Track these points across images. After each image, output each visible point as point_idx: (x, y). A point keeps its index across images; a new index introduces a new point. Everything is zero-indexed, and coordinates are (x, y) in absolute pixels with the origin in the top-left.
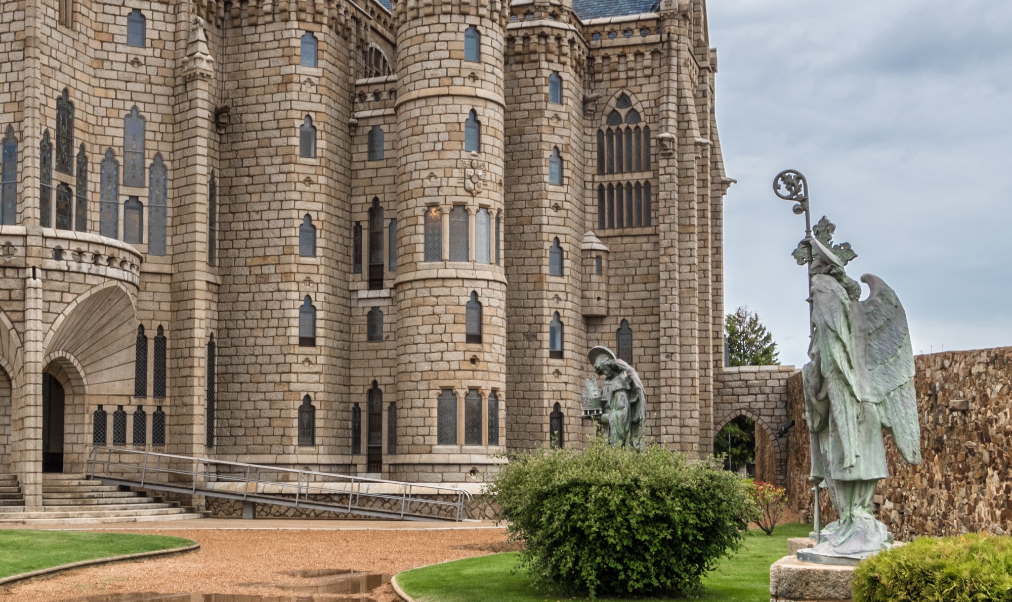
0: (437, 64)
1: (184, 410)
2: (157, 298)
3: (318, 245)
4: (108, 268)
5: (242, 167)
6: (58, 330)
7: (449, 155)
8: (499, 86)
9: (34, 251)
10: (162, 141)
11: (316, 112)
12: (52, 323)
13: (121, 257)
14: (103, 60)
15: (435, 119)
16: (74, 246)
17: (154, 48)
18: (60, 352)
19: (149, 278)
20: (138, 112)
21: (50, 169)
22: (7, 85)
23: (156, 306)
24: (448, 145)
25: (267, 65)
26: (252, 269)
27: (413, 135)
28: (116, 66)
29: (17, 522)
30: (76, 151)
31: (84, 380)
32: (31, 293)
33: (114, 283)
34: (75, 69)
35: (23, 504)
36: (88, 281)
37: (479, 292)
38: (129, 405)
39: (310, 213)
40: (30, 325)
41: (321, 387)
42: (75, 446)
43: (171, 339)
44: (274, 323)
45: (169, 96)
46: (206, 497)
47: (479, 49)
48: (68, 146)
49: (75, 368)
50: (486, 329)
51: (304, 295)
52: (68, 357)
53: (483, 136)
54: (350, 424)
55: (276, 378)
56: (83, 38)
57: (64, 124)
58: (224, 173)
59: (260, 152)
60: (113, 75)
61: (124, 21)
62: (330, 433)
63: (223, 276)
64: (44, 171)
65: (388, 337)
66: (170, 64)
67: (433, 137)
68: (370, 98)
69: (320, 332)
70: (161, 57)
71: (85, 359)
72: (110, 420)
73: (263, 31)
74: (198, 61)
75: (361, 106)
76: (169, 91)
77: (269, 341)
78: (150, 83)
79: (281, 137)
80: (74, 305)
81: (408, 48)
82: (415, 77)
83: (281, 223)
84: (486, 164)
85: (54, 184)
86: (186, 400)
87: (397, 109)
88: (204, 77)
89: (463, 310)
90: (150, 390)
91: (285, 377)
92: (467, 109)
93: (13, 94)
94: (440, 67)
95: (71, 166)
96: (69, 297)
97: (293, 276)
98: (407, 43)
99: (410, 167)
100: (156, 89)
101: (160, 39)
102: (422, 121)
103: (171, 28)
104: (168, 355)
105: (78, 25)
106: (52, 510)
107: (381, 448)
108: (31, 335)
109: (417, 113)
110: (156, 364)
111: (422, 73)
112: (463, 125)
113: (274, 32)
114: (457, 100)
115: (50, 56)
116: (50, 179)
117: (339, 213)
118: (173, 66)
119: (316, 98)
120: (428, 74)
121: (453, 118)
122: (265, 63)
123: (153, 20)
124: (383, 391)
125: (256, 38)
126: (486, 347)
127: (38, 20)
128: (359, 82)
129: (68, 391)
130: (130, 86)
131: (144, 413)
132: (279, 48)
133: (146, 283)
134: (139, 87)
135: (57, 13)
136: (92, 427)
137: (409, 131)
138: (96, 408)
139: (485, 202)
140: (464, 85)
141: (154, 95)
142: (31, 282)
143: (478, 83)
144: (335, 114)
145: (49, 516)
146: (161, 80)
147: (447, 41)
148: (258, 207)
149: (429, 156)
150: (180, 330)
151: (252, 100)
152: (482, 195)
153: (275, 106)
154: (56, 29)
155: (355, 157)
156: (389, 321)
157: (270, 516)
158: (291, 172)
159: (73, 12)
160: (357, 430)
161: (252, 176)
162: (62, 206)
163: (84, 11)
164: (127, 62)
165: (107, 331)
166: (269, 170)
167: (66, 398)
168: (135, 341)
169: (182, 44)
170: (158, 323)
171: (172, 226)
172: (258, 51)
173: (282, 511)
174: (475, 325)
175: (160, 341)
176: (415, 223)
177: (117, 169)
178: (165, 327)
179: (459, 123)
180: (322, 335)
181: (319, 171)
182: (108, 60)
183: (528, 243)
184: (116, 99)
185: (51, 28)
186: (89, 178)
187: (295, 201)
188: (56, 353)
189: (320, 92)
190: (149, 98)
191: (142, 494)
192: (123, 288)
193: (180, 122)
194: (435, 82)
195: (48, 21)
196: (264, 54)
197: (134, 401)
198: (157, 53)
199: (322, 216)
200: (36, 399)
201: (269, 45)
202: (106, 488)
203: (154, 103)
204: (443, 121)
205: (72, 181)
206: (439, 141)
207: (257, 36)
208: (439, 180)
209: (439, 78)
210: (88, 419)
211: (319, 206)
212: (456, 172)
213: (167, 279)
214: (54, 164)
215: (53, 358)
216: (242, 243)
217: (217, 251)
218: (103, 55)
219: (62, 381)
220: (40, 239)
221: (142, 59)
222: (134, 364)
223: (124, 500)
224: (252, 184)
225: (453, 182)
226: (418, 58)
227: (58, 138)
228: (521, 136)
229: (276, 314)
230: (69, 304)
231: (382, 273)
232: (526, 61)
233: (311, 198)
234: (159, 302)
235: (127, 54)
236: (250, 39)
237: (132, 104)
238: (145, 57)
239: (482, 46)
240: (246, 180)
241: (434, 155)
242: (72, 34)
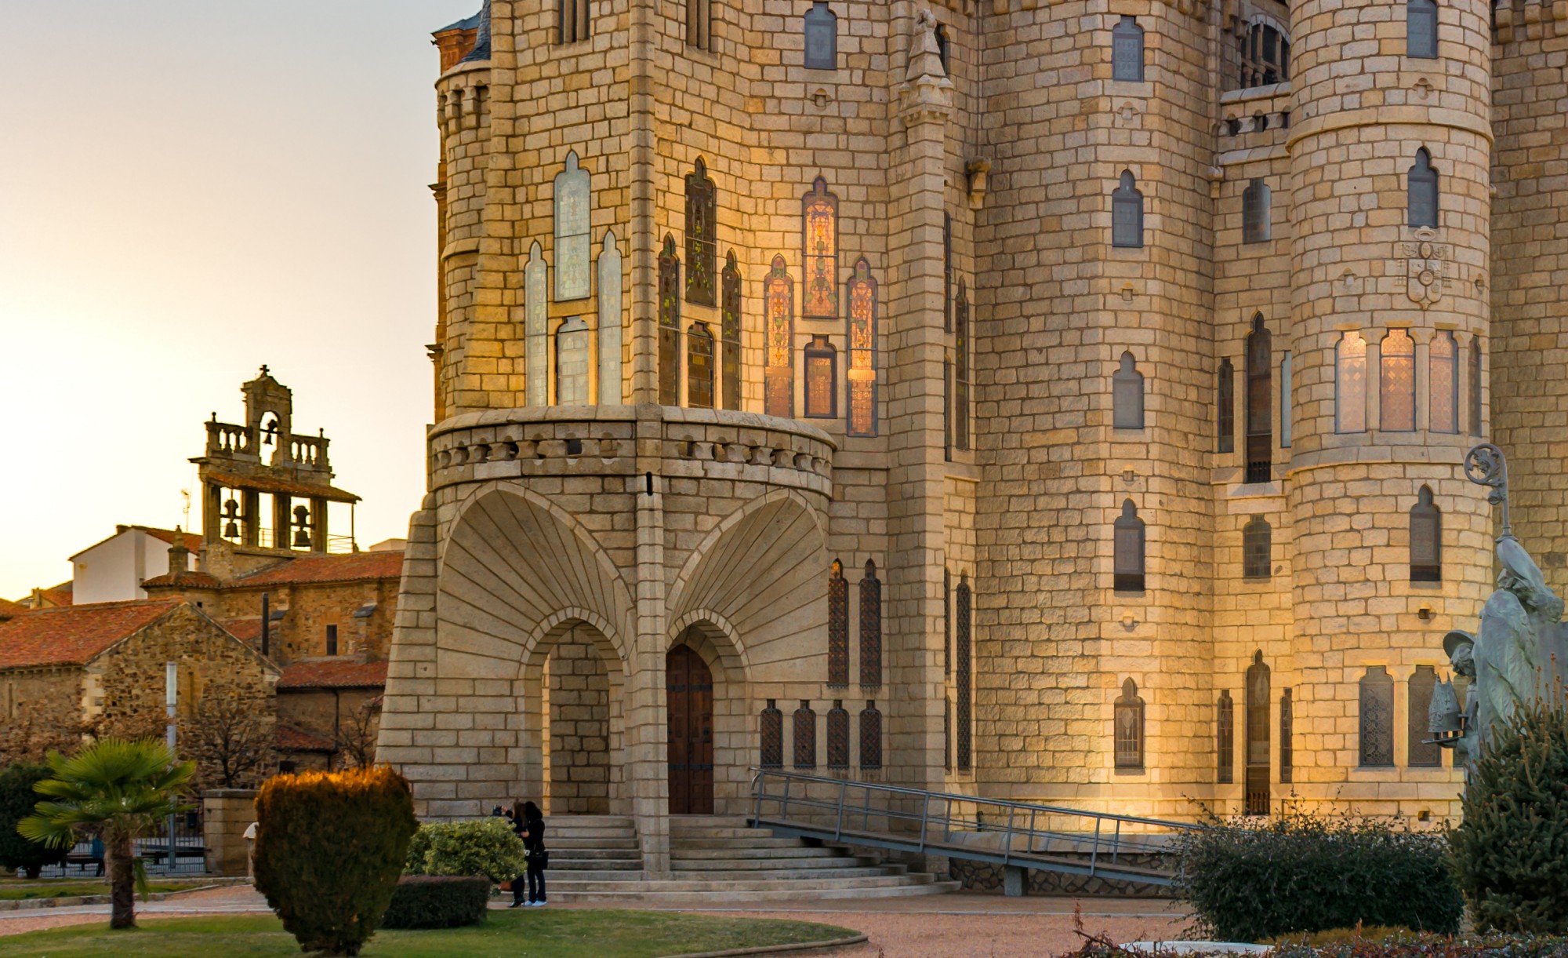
0: (1356, 66)
1: (911, 709)
2: (864, 512)
3: (1147, 405)
4: (773, 469)
5: (1013, 268)
6: (692, 578)
7: (1377, 235)
8: (1477, 99)
9: (650, 446)
10: (868, 234)
11: (1141, 164)
12: (682, 567)
13: (795, 449)
14: (764, 98)
15: (1352, 169)
16: (714, 435)
17: (852, 69)
18: (701, 612)
19: (848, 478)
20: (826, 185)
21: (677, 298)
22: (603, 159)
23: (861, 527)
24: (1375, 217)
25: (1055, 81)
26: (1033, 452)
27: (1315, 200)
28: (786, 107)
29: (629, 897)
30: (721, 263)
31: (743, 658)
32: (643, 518)
33: (785, 493)
34: (715, 120)
35: (639, 867)
36: (738, 493)
37: (1434, 486)
38: (820, 699)
39: (1132, 349)
40: (644, 572)
41: (1155, 665)
42: (731, 769)
43: (889, 584)
44: (1071, 550)
45: (878, 153)
46: (951, 859)
47: (1435, 33)
48: (707, 256)
49: (727, 637)
50: (1448, 556)
51: (1121, 498)
52: (714, 620)
53: (1442, 197)
54: (1215, 728)
55: (1077, 648)
56: (729, 64)
57: (698, 218)
58: (984, 280)
59: (1044, 240)
60: (782, 122)
61: (799, 25)
62: (1173, 745)
63: (984, 466)
64: (667, 304)
65: (1279, 569)
66: (877, 95)
67: (1351, 204)
68: (1247, 126)
69: (1152, 564)
70: (864, 85)
71: (742, 623)
72: (788, 725)
73: (1047, 18)
74: (923, 89)
75: (1232, 142)
76: (877, 143)
77: (1063, 584)
78: (845, 132)
79: (1079, 212)
80: (717, 534)
81: (1306, 36)
82: (1318, 92)
83: (1079, 371)
84: (1450, 248)
85: (685, 325)
86: (914, 689)
87: (1289, 148)
88: (938, 116)
89: (1405, 521)
90: (854, 674)
91: (1089, 648)
92: (1412, 149)
93: (613, 174)
94: (1362, 72)
95: (713, 289)
96: (708, 522)
97: (1102, 464)
98: (1304, 28)
99: (1311, 260)
100: (857, 143)
101: (861, 52)
102: (1331, 173)
103: (881, 30)
104: (884, 613)
105: (720, 42)
106: (685, 878)
107: (1268, 770)
108: (644, 589)
109: (1320, 158)
110: (864, 626)
111: (1330, 83)
112: (1404, 179)
113: (1065, 20)
114: (1392, 132)
115: (673, 105)
116: (676, 318)
117: (1191, 344)
118: (885, 99)
119: (1141, 138)
120: (1341, 86)
121: (1386, 166)
122: (1052, 77)
123: (849, 19)
124: (1272, 667)
125: (1035, 32)
126: (1448, 588)
127: (649, 46)
128: (1227, 97)
129: (717, 676)
130: (811, 141)
131: (845, 713)
132: (1074, 49)
133: (845, 486)
134: (827, 141)
135: (683, 27)
136: (758, 737)
137: (1309, 192)
138: (763, 705)
139: (1447, 319)
140: (1406, 104)
141: (853, 152)
142: (644, 500)
143: (1433, 98)
144: (1179, 163)
145: (679, 888)
146: (864, 126)
147: (1375, 23)
148: (1040, 342)
149: (1341, 238)
150: (903, 568)
151: (1029, 146)
152: (1440, 306)
153: (1069, 157)
154: (681, 55)
155: (1221, 238)
156: (1283, 540)
157: (1059, 891)
158: (1096, 277)
159: (711, 19)
160: (1226, 739)
161: (1031, 286)
162: (699, 361)
163: (730, 15)
164: (805, 98)
165: (777, 573)
166: (1058, 273)
167: (716, 687)
168: (826, 590)
169: (900, 59)
170: (867, 556)
171: (887, 385)
172: (1039, 56)
173: (1080, 883)
174: (1428, 546)
175: (871, 587)
176: (1319, 362)
177: (791, 290)
178: (879, 563)
179: (1397, 175)
180: (1156, 570)
181: (1149, 271)
182: (773, 97)
183: (1550, 385)
184: (788, 165)
185: (673, 55)
186: (744, 308)
187: (1105, 328)
188: (693, 613)
189: (1148, 126)
190: (843, 159)
191: (841, 852)
192: (800, 501)
193: (898, 200)
194: (1352, 101)
195: (669, 44)
196: (1047, 62)
197: (828, 693)
198: (857, 76)
199: (1155, 354)
200: (655, 696)
201: (1059, 45)
202: (778, 841)
203: (853, 167)
204: (1366, 172)
205: (715, 319)
206: (1360, 210)
207: (1036, 28)
208: (1360, 281)
209: (1361, 92)
210: (753, 723)
211: (1147, 336)
212: (1392, 267)
213: (880, 478)
214: (683, 291)
215: (688, 623)
216: (1013, 407)
217: (972, 422)
218: (765, 89)
219: (708, 660)
220: (657, 425)
221: (830, 92)
222: (826, 627)
223: (805, 863)
224: (1031, 299)
225: (1385, 285)
226: (1323, 55)
227: (689, 244)
228: (1537, 178)
229: (1073, 534)
230: (708, 533)
231: (1269, 452)
232: (1547, 35)
233: (1134, 321)
234: (868, 520)
235: (806, 84)
236: (1023, 35)
237: (815, 172)
238: (837, 85)
239: (1441, 28)
240: (1019, 292)
241: (1352, 237)
242: (709, 61)
